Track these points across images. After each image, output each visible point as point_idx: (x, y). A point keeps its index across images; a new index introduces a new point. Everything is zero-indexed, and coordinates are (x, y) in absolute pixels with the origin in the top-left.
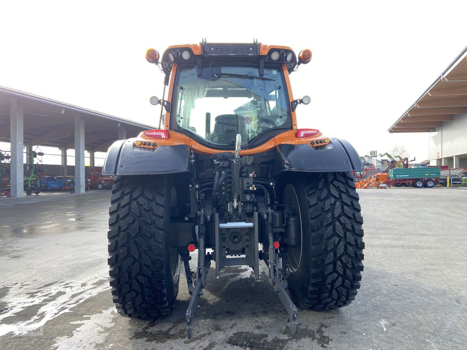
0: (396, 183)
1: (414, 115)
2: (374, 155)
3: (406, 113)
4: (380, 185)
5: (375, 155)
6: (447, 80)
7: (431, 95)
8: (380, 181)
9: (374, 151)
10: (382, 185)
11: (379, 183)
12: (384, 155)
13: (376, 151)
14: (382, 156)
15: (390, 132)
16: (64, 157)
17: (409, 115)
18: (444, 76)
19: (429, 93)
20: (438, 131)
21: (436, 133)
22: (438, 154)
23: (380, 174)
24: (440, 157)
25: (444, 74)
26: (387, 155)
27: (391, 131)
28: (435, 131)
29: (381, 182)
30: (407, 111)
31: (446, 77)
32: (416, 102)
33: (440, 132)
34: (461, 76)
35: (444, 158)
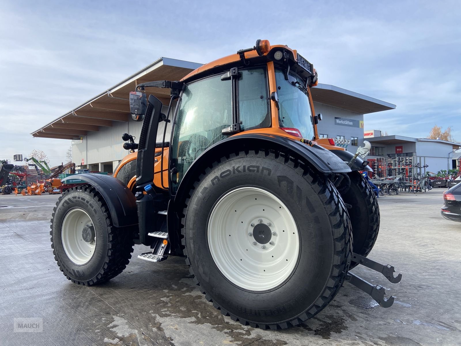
0: (65, 189)
1: (68, 122)
2: (19, 159)
3: (60, 119)
4: (54, 191)
5: (21, 159)
6: (112, 96)
7: (92, 107)
8: (53, 187)
9: (19, 155)
10: (55, 190)
11: (53, 189)
12: (30, 160)
13: (22, 155)
14: (28, 160)
15: (33, 136)
17: (63, 122)
18: (110, 92)
19: (90, 104)
20: (82, 140)
21: (81, 141)
22: (83, 160)
23: (54, 179)
24: (85, 164)
25: (110, 90)
26: (33, 160)
27: (35, 135)
28: (79, 139)
29: (55, 187)
30: (62, 117)
31: (112, 94)
32: (74, 110)
33: (85, 141)
34: (123, 95)
35: (89, 165)
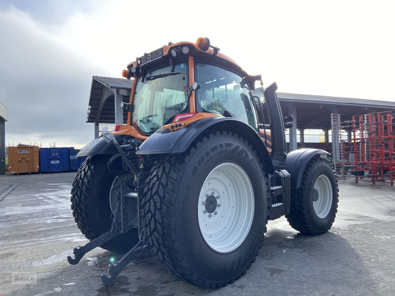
16: (327, 136)
